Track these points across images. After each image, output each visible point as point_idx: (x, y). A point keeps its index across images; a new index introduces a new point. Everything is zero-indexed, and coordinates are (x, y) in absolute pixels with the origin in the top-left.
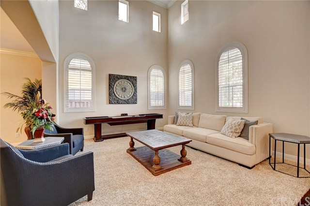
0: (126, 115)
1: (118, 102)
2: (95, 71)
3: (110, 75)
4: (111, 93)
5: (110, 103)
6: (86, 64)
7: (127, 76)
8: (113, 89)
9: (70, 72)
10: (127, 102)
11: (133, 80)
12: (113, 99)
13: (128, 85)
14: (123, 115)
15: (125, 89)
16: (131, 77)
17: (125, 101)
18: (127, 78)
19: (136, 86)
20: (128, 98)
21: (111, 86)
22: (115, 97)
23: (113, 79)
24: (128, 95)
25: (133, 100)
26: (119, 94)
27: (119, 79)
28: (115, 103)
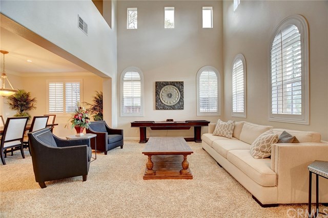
0: (172, 120)
1: (164, 108)
2: (144, 81)
3: (156, 83)
4: (157, 99)
5: (157, 108)
6: (136, 75)
7: (173, 82)
8: (159, 95)
9: (125, 83)
10: (173, 108)
11: (179, 85)
12: (159, 106)
13: (174, 90)
14: (168, 120)
15: (171, 95)
16: (177, 82)
17: (170, 106)
18: (173, 84)
19: (183, 91)
20: (174, 104)
21: (157, 93)
22: (160, 103)
23: (159, 86)
24: (174, 100)
25: (180, 106)
26: (165, 100)
27: (165, 85)
28: (161, 109)
